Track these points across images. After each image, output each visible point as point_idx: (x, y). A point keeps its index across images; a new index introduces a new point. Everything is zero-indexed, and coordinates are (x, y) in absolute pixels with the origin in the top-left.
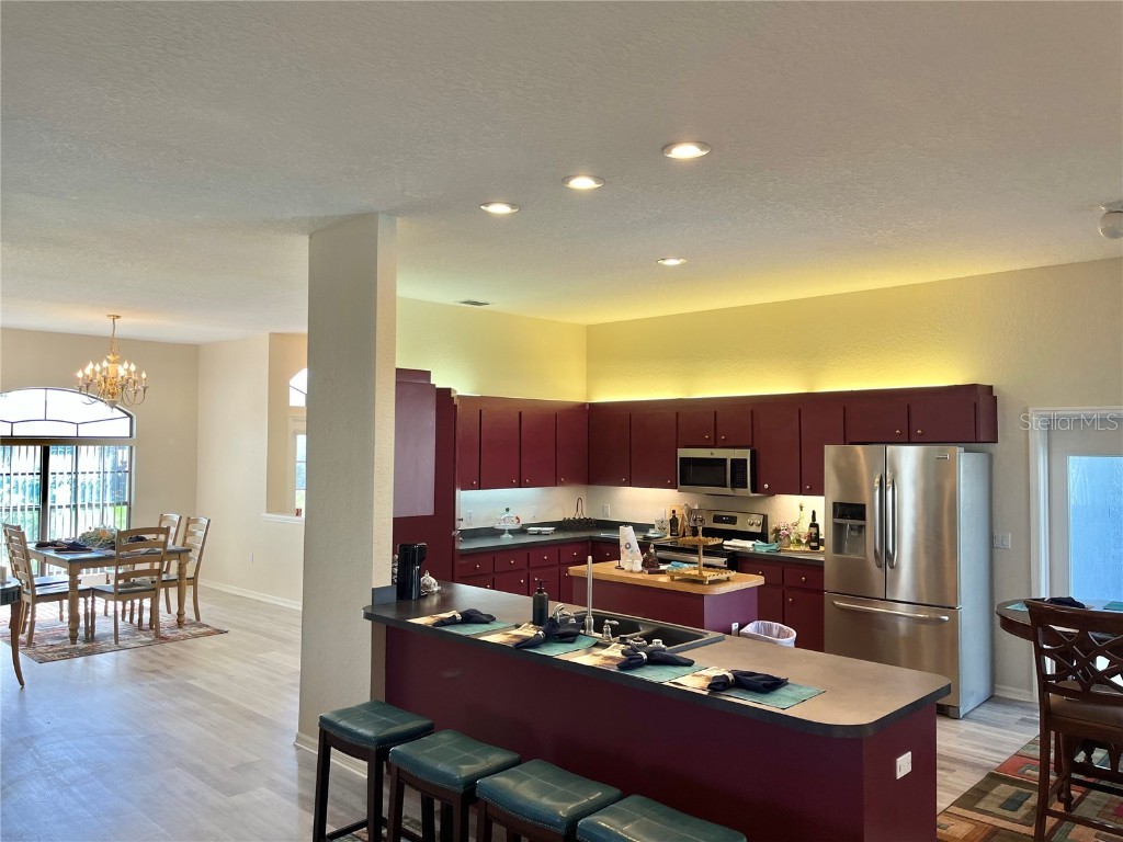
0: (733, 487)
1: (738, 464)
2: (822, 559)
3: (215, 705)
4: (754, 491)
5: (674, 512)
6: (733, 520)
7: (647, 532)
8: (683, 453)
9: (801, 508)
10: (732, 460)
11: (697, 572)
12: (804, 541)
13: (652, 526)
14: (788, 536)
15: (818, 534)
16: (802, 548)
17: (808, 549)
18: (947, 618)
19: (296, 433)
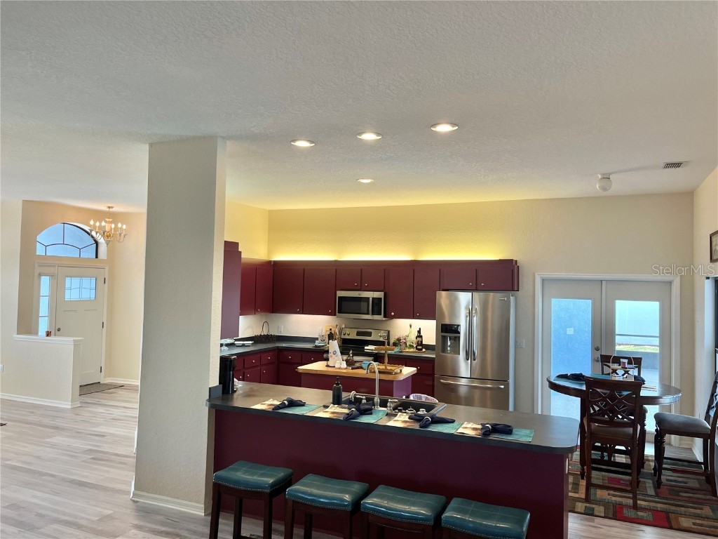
0: (373, 314)
1: (377, 301)
2: (434, 356)
3: (44, 477)
4: (385, 317)
5: (331, 329)
6: (370, 334)
7: (314, 342)
8: (340, 294)
9: (411, 326)
10: (373, 298)
11: (384, 367)
12: (415, 346)
13: (317, 339)
14: (405, 343)
15: (422, 342)
16: (412, 350)
17: (415, 350)
18: (503, 387)
19: (40, 275)
